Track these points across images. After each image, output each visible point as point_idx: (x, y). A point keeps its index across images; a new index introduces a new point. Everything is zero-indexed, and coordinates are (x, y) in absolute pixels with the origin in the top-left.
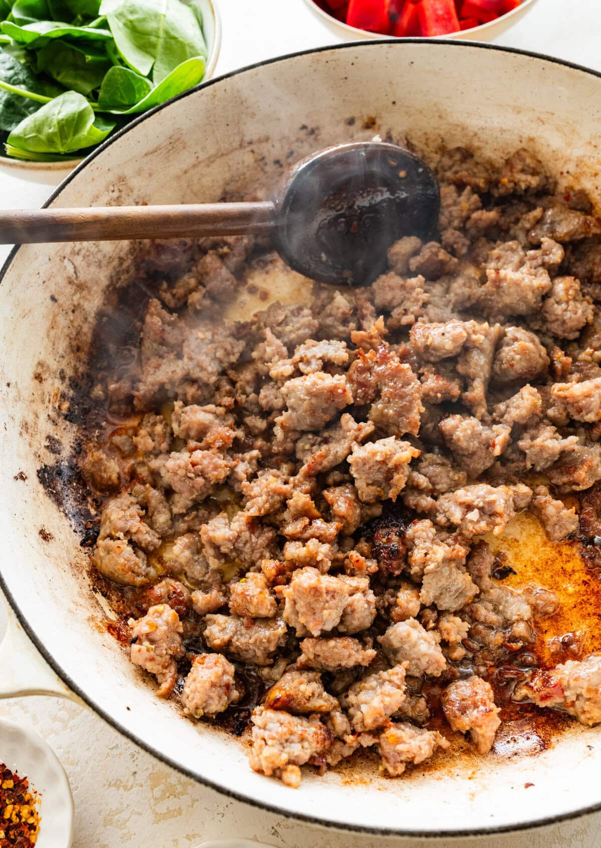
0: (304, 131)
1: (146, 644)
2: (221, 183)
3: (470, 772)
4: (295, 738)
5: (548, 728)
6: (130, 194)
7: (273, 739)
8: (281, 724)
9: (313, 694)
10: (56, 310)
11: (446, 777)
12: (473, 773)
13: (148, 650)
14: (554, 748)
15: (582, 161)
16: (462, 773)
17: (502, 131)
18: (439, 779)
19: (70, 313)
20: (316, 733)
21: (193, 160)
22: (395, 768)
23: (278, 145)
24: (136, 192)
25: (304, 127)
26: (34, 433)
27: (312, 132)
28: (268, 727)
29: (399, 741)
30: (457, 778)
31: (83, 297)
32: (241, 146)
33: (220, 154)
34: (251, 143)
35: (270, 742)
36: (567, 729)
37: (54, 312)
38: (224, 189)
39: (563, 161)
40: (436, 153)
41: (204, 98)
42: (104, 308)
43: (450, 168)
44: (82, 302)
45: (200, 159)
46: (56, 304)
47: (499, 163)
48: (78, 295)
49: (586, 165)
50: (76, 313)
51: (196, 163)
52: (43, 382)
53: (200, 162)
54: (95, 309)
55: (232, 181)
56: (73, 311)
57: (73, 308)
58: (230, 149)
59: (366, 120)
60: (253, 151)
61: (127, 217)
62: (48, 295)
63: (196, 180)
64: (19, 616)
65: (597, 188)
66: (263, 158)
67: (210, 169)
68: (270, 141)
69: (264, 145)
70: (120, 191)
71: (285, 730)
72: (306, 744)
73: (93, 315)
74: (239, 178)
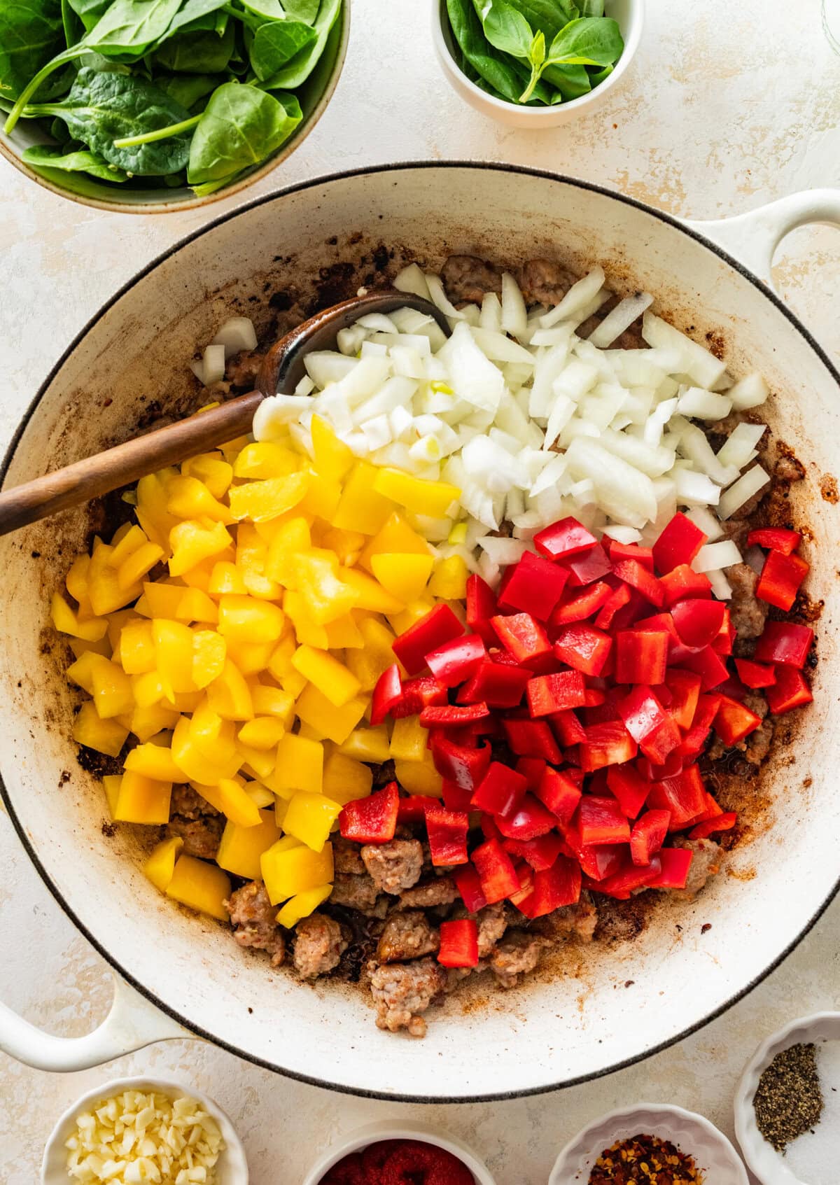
0: (278, 262)
1: (248, 929)
2: (191, 339)
3: (576, 967)
4: (413, 993)
5: (641, 904)
6: (90, 399)
7: (394, 1002)
8: (398, 982)
9: (421, 941)
10: (42, 565)
11: (556, 978)
12: (579, 968)
13: (252, 934)
14: (648, 927)
15: (608, 264)
16: (569, 970)
17: (513, 233)
18: (549, 981)
19: (57, 556)
20: (431, 980)
21: (153, 332)
22: (509, 982)
23: (250, 283)
24: (95, 395)
25: (277, 258)
26: (60, 716)
27: (289, 259)
28: (386, 988)
29: (509, 964)
30: (565, 977)
31: (66, 531)
32: (207, 297)
33: (184, 313)
34: (218, 291)
35: (392, 1006)
36: (658, 903)
37: (40, 568)
38: (197, 344)
39: (587, 262)
40: (440, 255)
41: (154, 279)
42: (91, 528)
43: (460, 280)
44: (65, 537)
45: (161, 328)
46: (40, 558)
47: (514, 262)
48: (60, 532)
49: (612, 268)
50: (63, 553)
51: (157, 334)
52: (52, 650)
53: (161, 332)
54: (82, 535)
55: (203, 334)
56: (60, 553)
57: (58, 549)
58: (194, 305)
59: (350, 235)
60: (222, 298)
61: (102, 474)
62: (29, 555)
63: (161, 350)
64: (125, 975)
65: (628, 291)
66: (236, 300)
67: (176, 332)
68: (239, 282)
69: (234, 287)
70: (77, 404)
71: (403, 989)
72: (424, 994)
73: (82, 542)
74: (212, 328)
